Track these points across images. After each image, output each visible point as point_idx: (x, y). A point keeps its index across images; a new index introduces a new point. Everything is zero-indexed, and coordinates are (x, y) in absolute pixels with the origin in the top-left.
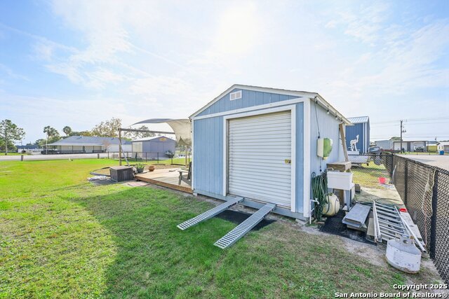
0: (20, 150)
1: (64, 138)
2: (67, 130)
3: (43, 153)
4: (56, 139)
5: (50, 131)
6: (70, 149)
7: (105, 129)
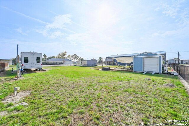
7: (61, 56)
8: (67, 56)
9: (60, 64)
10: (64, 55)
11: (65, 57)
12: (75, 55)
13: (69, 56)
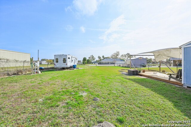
0: (94, 63)
1: (103, 59)
2: (103, 57)
3: (98, 64)
4: (101, 60)
5: (99, 57)
6: (105, 63)
7: (114, 56)
8: (120, 56)
9: (111, 64)
10: (117, 55)
11: (118, 57)
12: (128, 54)
13: (122, 56)
